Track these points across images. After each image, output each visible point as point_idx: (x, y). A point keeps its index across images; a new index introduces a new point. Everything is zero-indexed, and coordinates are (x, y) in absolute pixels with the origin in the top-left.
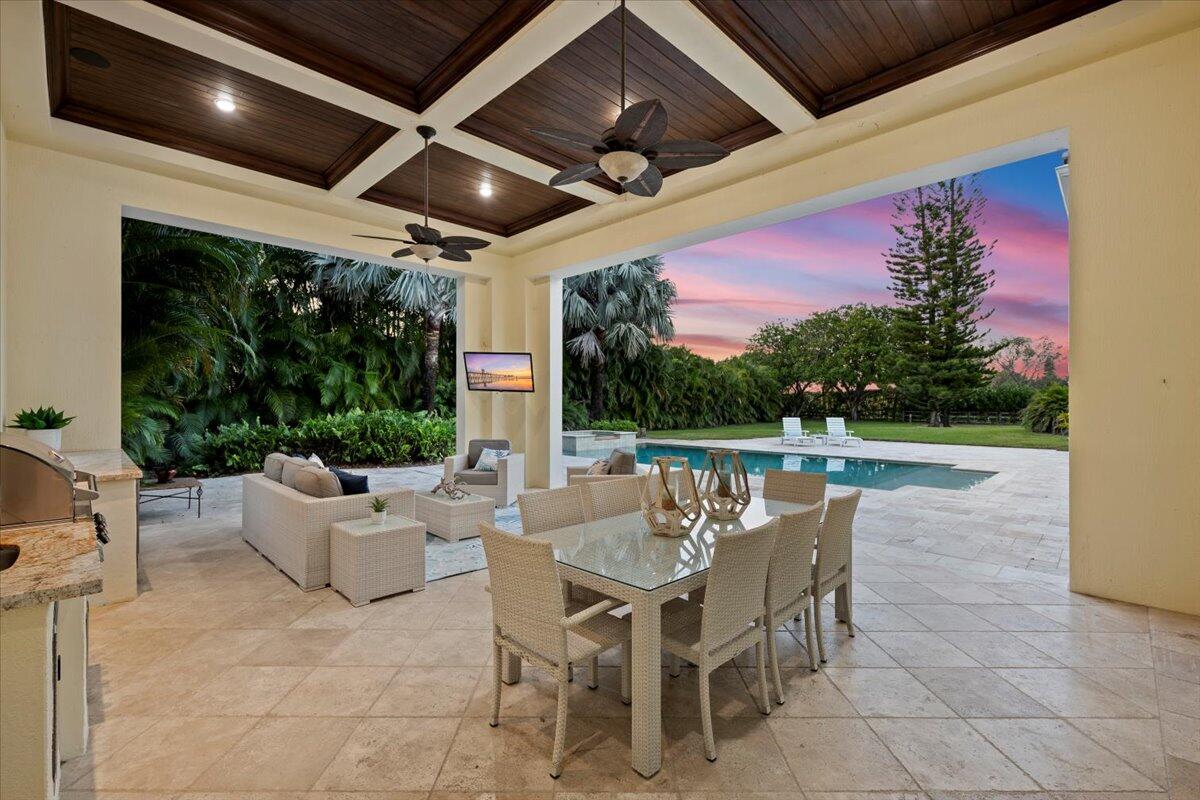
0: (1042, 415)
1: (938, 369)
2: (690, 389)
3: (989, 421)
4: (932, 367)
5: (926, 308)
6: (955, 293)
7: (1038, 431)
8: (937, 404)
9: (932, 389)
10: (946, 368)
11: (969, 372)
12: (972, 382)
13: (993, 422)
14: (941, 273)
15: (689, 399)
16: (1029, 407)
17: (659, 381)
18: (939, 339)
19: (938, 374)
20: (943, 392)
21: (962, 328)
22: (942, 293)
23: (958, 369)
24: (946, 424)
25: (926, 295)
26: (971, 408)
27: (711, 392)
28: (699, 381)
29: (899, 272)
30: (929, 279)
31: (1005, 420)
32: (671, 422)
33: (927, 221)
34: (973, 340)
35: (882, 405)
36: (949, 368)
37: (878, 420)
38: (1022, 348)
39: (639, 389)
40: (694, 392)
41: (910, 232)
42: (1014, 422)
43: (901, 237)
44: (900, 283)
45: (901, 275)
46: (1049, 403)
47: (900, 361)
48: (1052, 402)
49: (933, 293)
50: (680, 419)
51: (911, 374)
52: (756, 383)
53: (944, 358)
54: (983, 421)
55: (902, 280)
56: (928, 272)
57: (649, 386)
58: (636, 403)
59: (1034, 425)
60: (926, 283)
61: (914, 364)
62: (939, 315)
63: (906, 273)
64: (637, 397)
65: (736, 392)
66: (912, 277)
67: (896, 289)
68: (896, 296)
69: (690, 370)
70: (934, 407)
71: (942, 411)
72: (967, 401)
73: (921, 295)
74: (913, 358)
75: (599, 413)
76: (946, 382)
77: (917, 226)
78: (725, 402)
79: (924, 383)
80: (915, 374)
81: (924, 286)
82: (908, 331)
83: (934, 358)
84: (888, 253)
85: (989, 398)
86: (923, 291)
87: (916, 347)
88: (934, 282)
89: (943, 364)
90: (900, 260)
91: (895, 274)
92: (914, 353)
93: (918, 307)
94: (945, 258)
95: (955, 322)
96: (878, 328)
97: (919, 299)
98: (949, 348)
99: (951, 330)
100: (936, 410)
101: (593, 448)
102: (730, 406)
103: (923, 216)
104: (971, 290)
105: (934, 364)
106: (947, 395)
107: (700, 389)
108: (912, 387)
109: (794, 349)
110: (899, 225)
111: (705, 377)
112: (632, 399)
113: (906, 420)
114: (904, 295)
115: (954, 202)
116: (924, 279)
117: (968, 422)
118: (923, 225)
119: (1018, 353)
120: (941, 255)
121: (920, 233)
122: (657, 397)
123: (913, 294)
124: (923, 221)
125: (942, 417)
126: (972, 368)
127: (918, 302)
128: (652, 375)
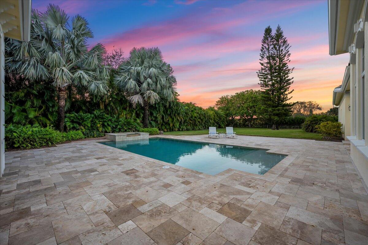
0: (309, 126)
1: (274, 110)
2: (192, 117)
3: (292, 128)
4: (273, 110)
5: (271, 90)
6: (280, 85)
7: (308, 132)
8: (274, 122)
9: (272, 117)
10: (277, 110)
11: (285, 111)
12: (286, 115)
13: (293, 128)
14: (276, 78)
15: (191, 120)
16: (305, 123)
17: (179, 114)
18: (275, 100)
19: (274, 112)
20: (276, 118)
21: (283, 97)
22: (276, 85)
23: (281, 110)
24: (278, 129)
25: (271, 86)
26: (286, 124)
27: (200, 118)
28: (195, 115)
29: (262, 78)
30: (272, 80)
31: (298, 127)
32: (185, 128)
33: (271, 61)
34: (286, 101)
35: (259, 123)
36: (278, 110)
37: (258, 127)
38: (303, 105)
39: (171, 117)
40: (193, 118)
41: (266, 65)
42: (300, 128)
43: (263, 67)
44: (262, 82)
45: (263, 79)
46: (311, 121)
47: (262, 108)
48: (313, 121)
49: (273, 85)
50: (189, 127)
51: (266, 112)
52: (217, 115)
53: (276, 107)
54: (290, 128)
55: (263, 81)
56: (272, 78)
57: (175, 115)
58: (170, 122)
59: (306, 129)
60: (271, 82)
61: (267, 109)
62: (275, 92)
63: (264, 79)
64: (170, 120)
65: (210, 118)
66: (267, 80)
67: (261, 84)
68: (261, 86)
69: (192, 111)
70: (273, 123)
71: (276, 124)
72: (285, 121)
73: (269, 86)
74: (266, 107)
75: (146, 125)
76: (277, 115)
77: (267, 63)
78: (206, 122)
79: (270, 115)
80: (268, 112)
81: (270, 83)
82: (265, 97)
83: (273, 107)
84: (258, 72)
85: (292, 120)
86: (270, 85)
87: (267, 103)
88: (273, 81)
89: (276, 109)
90: (262, 74)
91: (261, 79)
92: (267, 105)
93: (268, 90)
94: (277, 74)
95: (280, 95)
96: (256, 98)
97: (269, 87)
98: (278, 103)
99: (279, 97)
100: (274, 124)
101: (125, 140)
102: (208, 123)
103: (270, 59)
104: (286, 84)
105: (273, 109)
106: (277, 119)
107: (196, 117)
108: (266, 116)
109: (230, 105)
110: (262, 62)
111: (198, 113)
112: (169, 120)
113: (266, 127)
114: (264, 86)
115: (280, 55)
116: (270, 81)
117: (286, 128)
118: (270, 62)
119: (302, 107)
120: (276, 72)
121: (269, 65)
122: (178, 119)
123: (267, 86)
124: (270, 61)
125: (276, 127)
126: (286, 110)
127: (268, 88)
128: (176, 112)
